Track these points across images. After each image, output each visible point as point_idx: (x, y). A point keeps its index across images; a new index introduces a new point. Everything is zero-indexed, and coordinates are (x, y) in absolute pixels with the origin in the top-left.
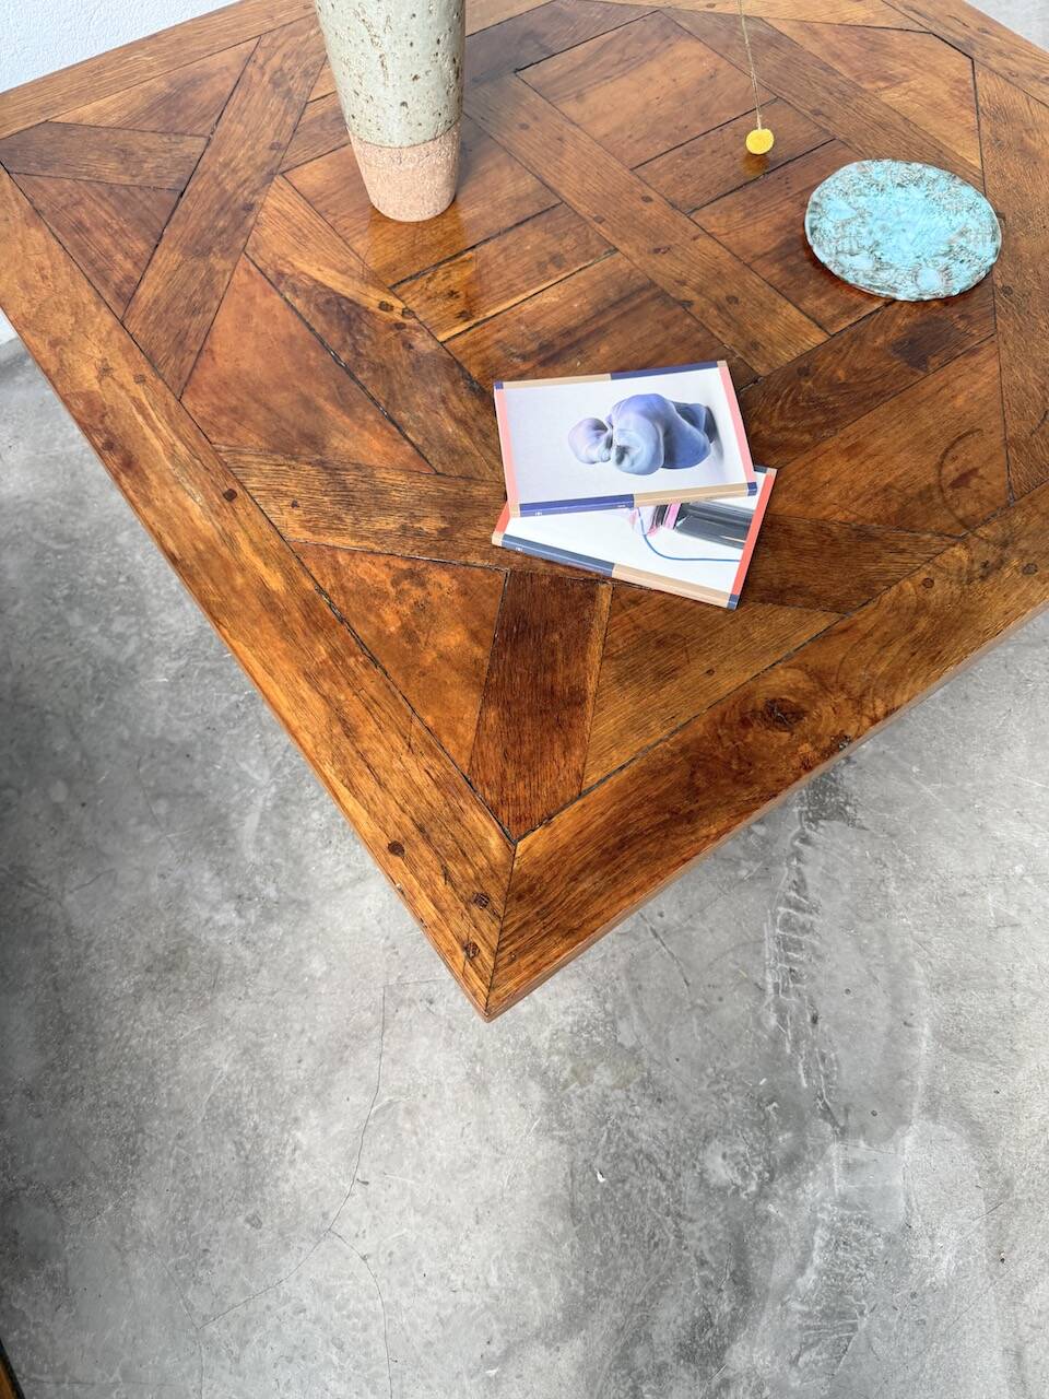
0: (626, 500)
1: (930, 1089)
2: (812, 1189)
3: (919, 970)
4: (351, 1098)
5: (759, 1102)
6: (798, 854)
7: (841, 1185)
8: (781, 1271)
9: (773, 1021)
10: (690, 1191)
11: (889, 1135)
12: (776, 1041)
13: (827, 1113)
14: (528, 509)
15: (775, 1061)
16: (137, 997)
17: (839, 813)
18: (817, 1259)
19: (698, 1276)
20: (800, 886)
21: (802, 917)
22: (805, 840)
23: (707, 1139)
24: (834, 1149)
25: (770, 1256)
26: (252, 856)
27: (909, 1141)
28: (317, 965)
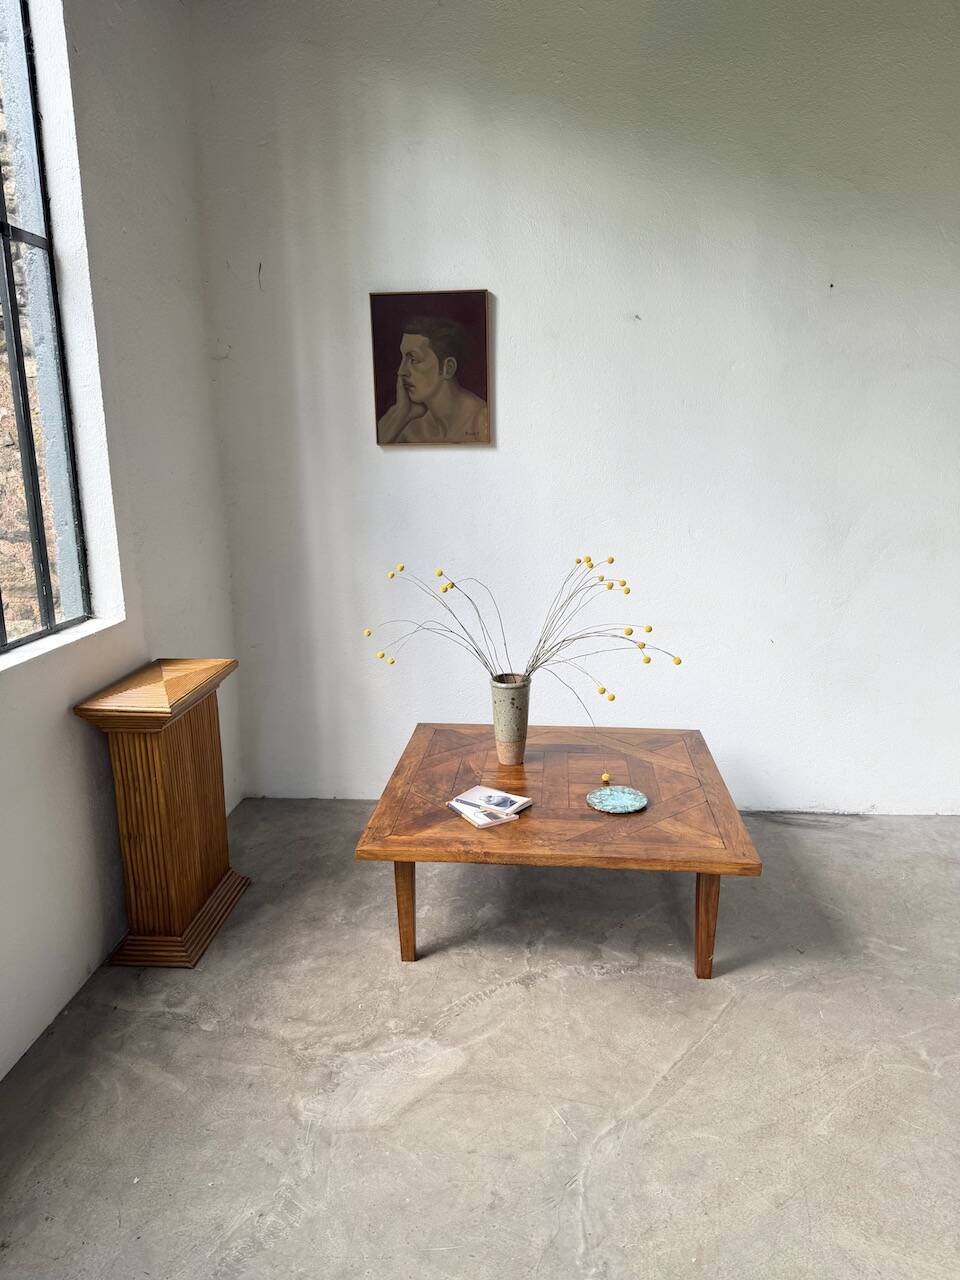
0: (478, 806)
1: (470, 1046)
2: (410, 1042)
3: (503, 1024)
4: (323, 962)
5: (419, 1019)
6: (501, 986)
7: (419, 1046)
8: (381, 1049)
9: (446, 1009)
10: (379, 1022)
11: (445, 1045)
12: (441, 1013)
13: (434, 1033)
14: (457, 801)
15: (435, 1015)
16: (301, 921)
17: (527, 986)
18: (392, 1053)
19: (359, 1036)
20: (492, 991)
21: (483, 997)
22: (508, 984)
23: (396, 1017)
24: (426, 1040)
25: (381, 1045)
26: (358, 912)
28: (346, 937)
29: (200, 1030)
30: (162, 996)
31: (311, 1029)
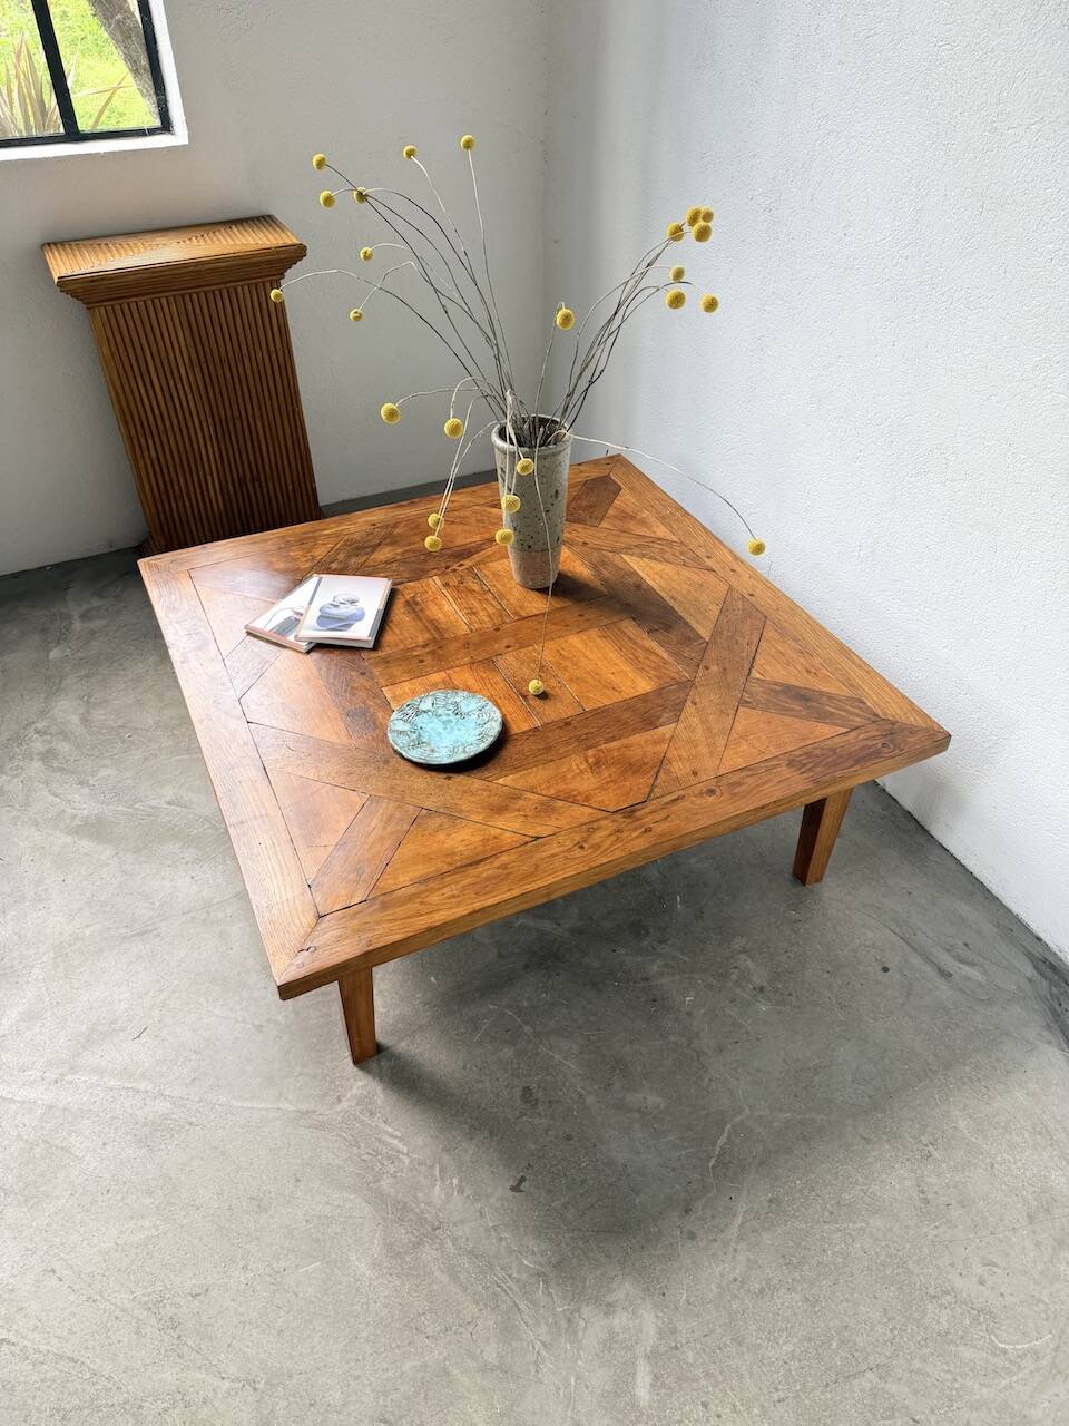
8: (55, 784)
25: (62, 782)
27: (69, 839)
29: (49, 652)
30: (96, 603)
31: (75, 719)
